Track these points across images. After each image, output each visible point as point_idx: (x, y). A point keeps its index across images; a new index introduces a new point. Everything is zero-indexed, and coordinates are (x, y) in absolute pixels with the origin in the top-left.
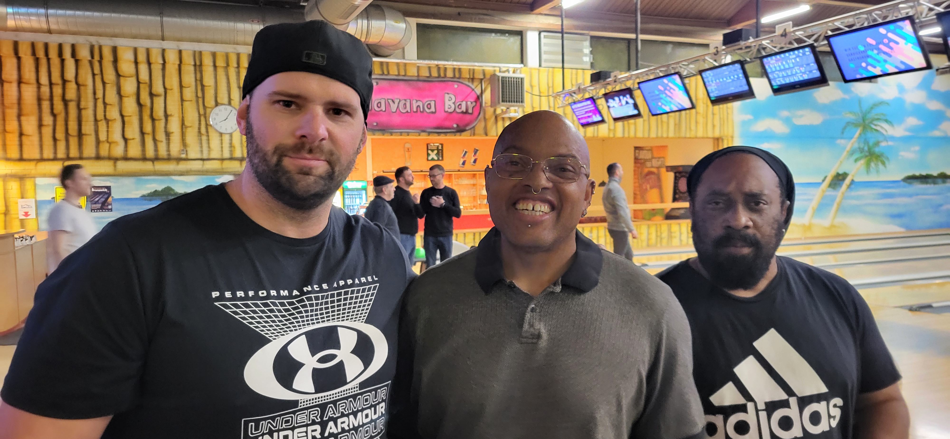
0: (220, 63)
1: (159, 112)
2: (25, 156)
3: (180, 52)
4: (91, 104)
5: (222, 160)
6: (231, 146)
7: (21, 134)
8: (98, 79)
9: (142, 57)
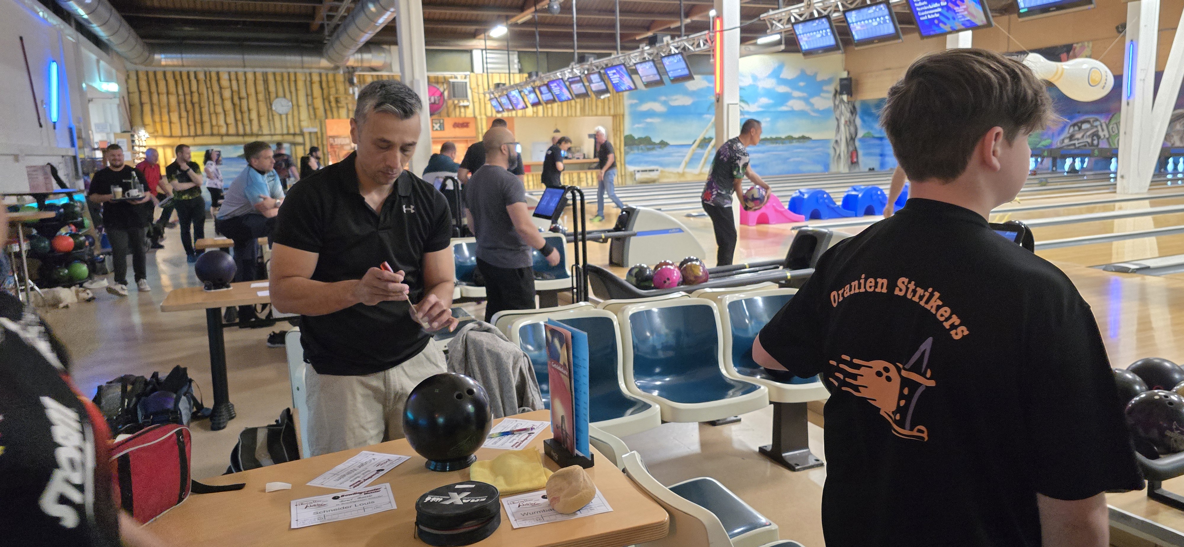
0: (279, 78)
1: (245, 108)
2: (173, 134)
3: (255, 73)
4: (206, 105)
5: (283, 135)
6: (288, 127)
7: (170, 123)
8: (210, 90)
9: (233, 77)
